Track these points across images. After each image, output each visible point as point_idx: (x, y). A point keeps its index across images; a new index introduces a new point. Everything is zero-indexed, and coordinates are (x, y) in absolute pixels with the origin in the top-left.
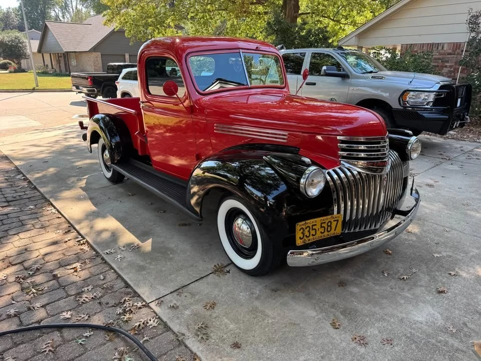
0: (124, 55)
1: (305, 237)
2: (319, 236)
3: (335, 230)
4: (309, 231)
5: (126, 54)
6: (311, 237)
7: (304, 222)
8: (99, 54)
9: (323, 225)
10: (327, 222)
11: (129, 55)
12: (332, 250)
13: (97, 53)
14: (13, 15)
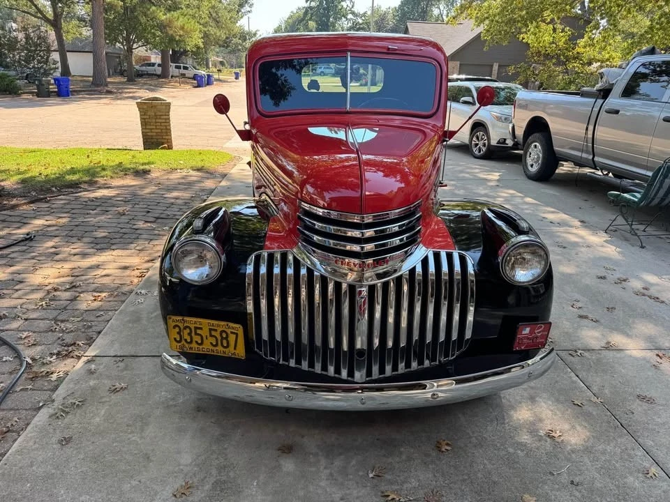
0: (492, 66)
1: (183, 342)
2: (207, 347)
3: (235, 349)
4: (190, 334)
5: (495, 64)
6: (194, 345)
7: (180, 318)
8: (458, 63)
9: (213, 333)
10: (220, 329)
11: (499, 66)
12: (227, 378)
13: (455, 62)
14: (390, 17)
